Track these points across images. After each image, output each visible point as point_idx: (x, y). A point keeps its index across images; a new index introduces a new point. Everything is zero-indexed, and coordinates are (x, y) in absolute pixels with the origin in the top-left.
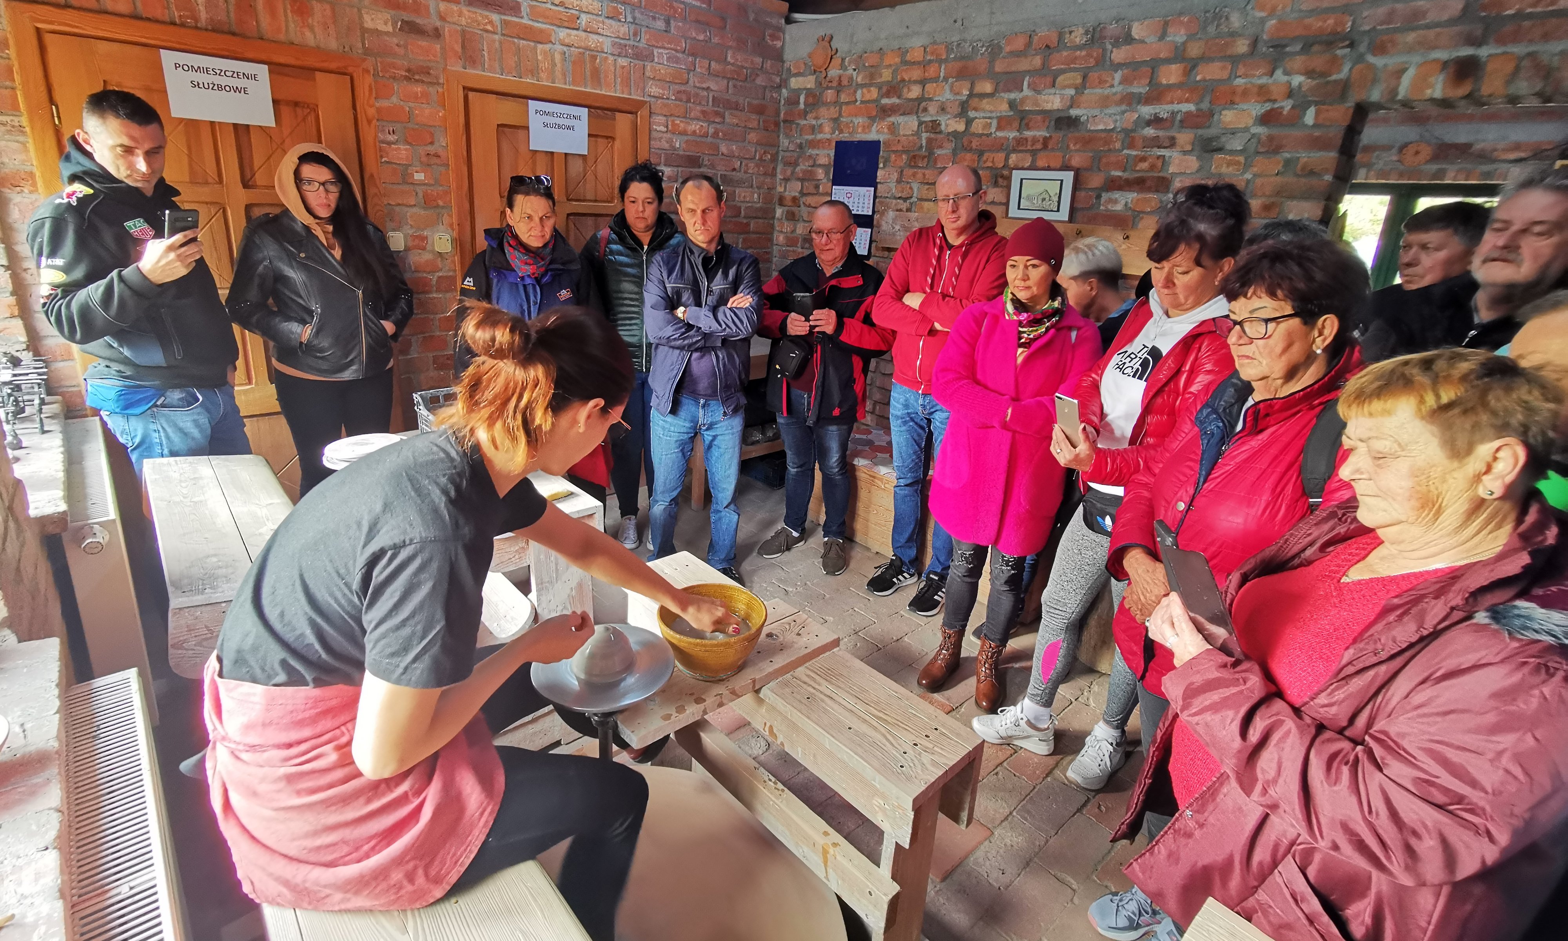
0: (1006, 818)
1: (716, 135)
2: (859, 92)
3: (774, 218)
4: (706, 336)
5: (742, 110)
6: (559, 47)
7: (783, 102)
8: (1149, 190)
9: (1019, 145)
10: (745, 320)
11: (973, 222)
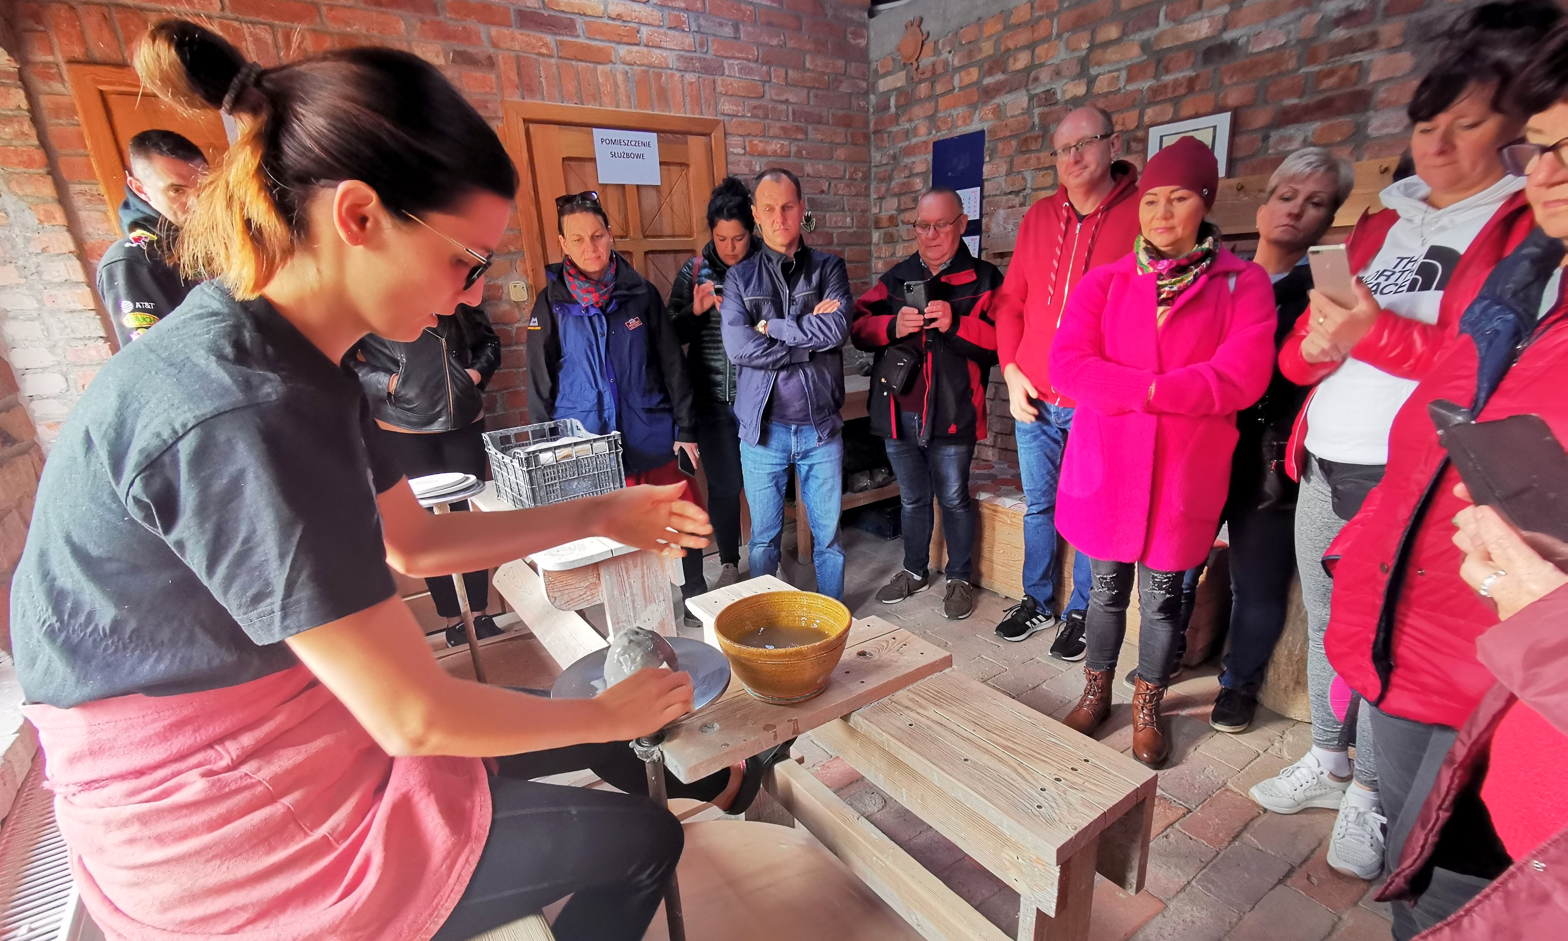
0: (1183, 889)
1: (799, 153)
2: (957, 78)
3: (870, 243)
4: (791, 350)
5: (827, 124)
6: (620, 67)
7: (871, 110)
8: (1339, 113)
9: (1156, 96)
10: (833, 327)
11: (1102, 177)
